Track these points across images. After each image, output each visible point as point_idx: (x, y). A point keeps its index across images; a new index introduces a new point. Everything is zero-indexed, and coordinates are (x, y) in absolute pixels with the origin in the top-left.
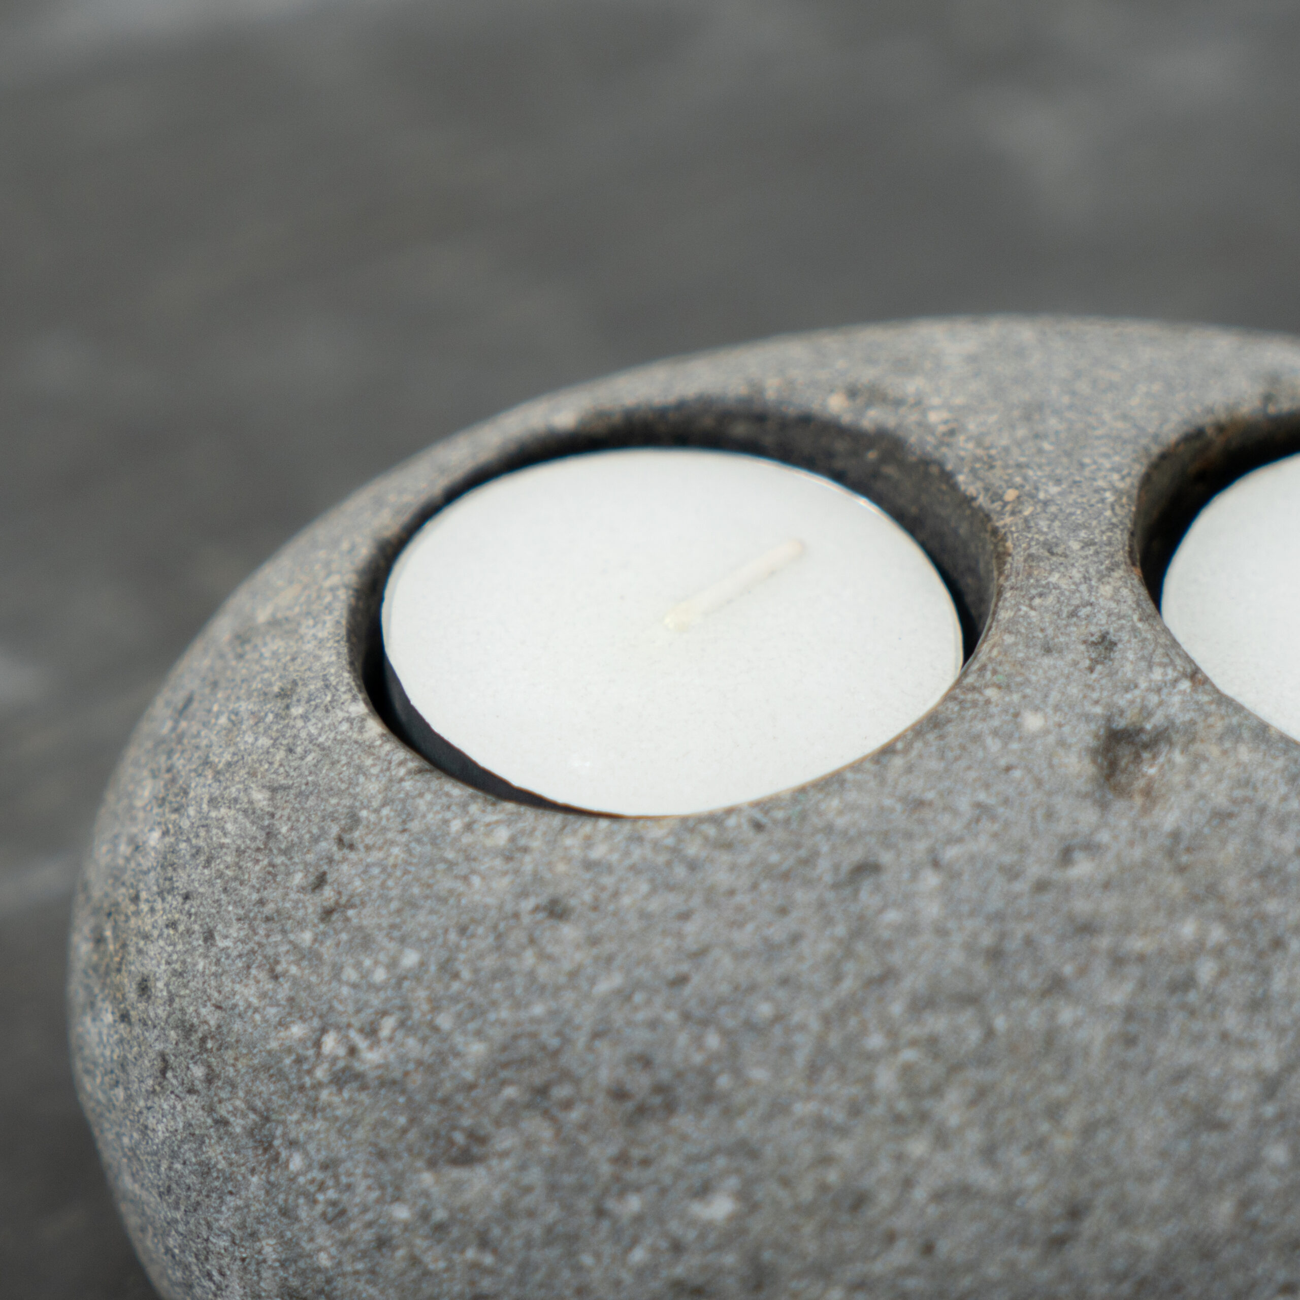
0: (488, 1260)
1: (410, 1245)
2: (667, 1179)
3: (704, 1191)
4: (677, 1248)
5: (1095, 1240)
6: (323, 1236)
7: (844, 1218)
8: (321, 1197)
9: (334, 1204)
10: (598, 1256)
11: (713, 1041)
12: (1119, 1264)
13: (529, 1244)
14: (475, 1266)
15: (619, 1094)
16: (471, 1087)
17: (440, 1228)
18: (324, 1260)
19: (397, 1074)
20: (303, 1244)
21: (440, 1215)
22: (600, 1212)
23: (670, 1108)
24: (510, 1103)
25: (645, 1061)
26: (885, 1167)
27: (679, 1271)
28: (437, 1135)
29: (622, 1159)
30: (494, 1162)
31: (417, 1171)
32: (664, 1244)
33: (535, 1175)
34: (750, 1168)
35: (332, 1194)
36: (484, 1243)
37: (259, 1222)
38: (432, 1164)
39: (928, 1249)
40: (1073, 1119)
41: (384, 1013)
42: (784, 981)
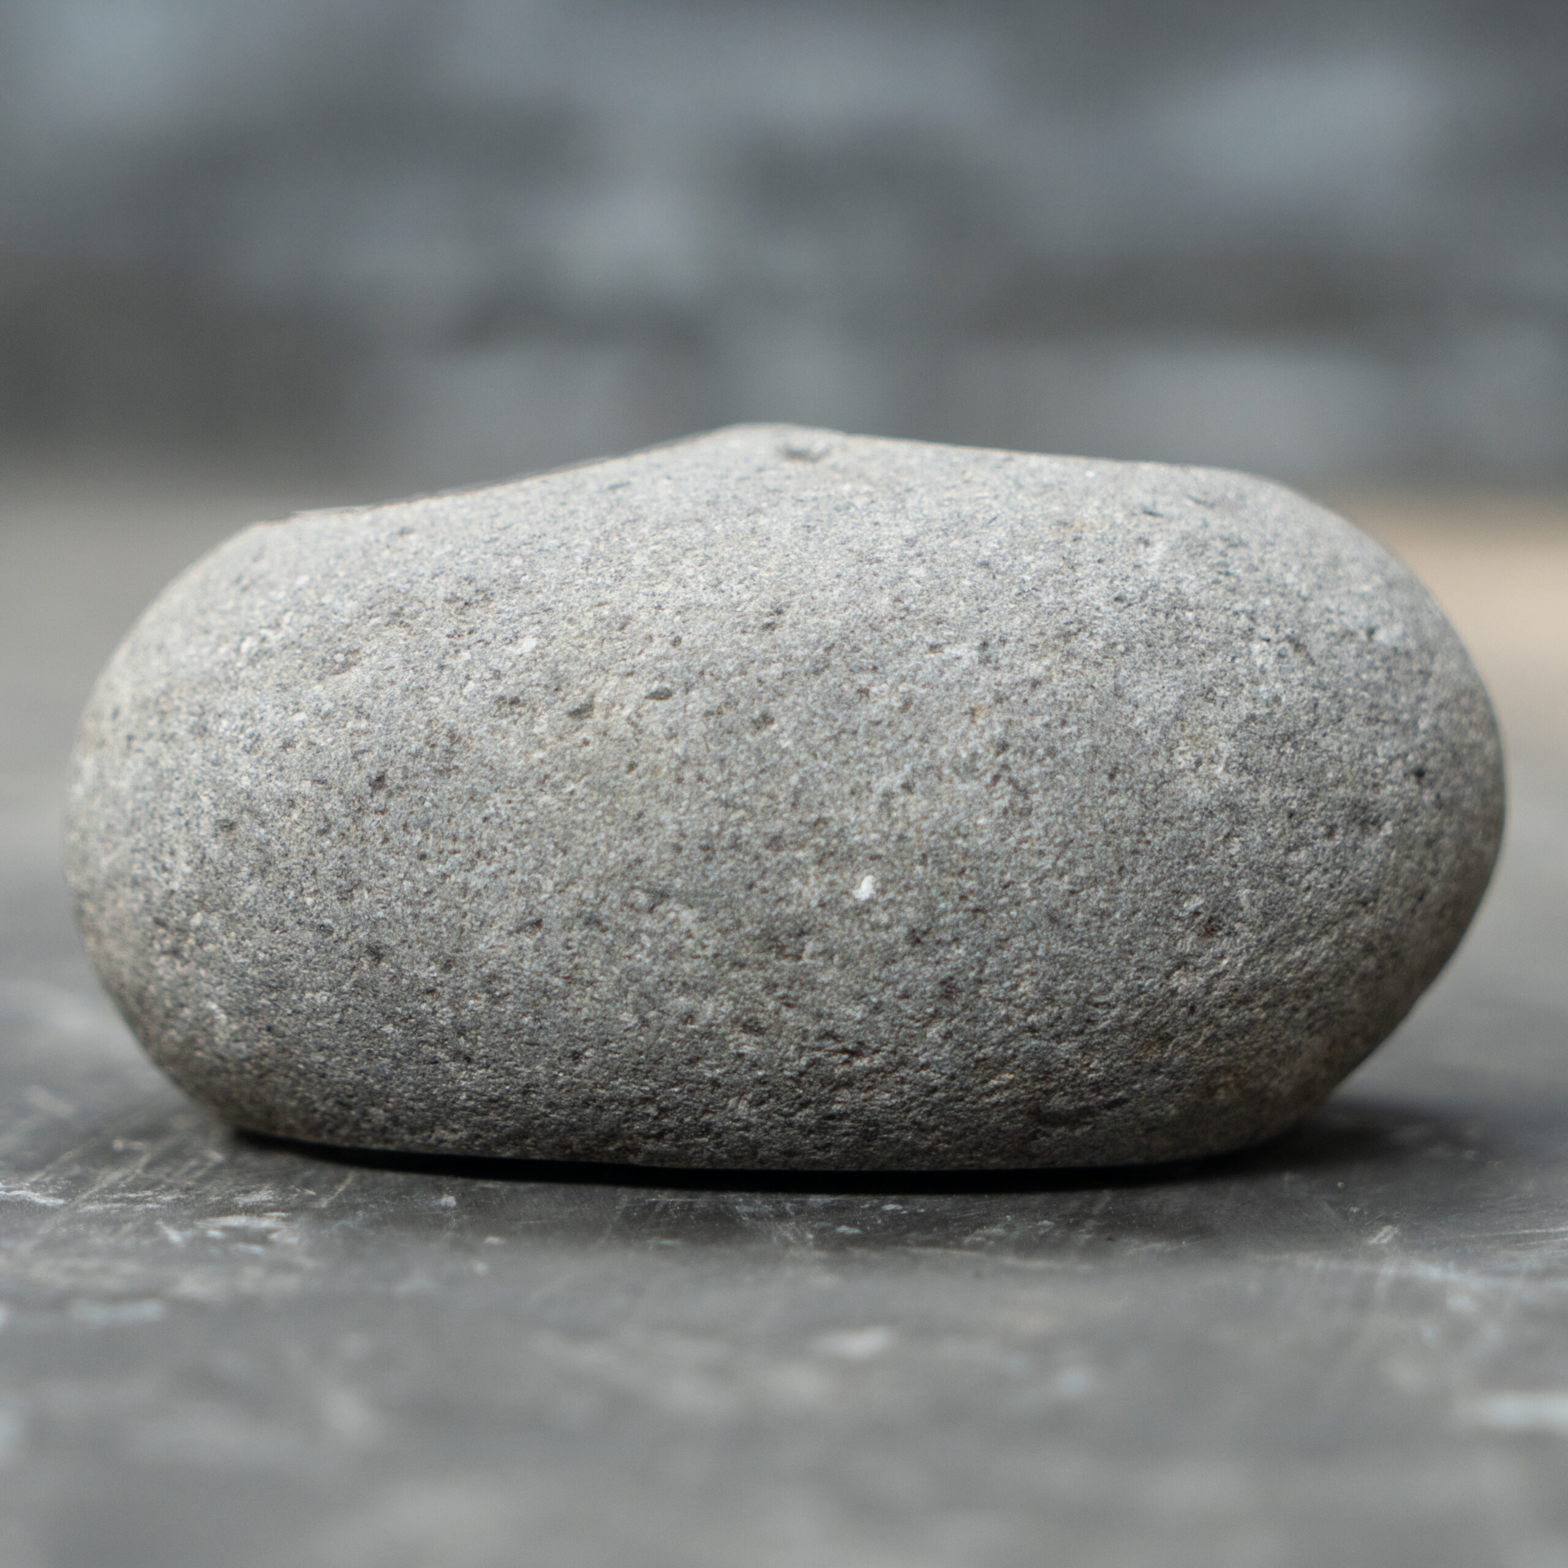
0: (363, 724)
1: (306, 735)
2: (488, 637)
3: (515, 638)
4: (497, 675)
5: (794, 625)
6: (245, 763)
7: (616, 634)
8: (241, 737)
9: (251, 736)
10: (441, 695)
11: (517, 561)
12: (813, 637)
13: (391, 702)
14: (355, 732)
15: (452, 600)
16: (348, 626)
17: (328, 715)
18: (246, 782)
19: (295, 638)
20: (230, 778)
21: (328, 706)
22: (442, 667)
23: (487, 599)
24: (377, 625)
25: (470, 580)
26: (642, 599)
27: (500, 690)
28: (324, 660)
29: (456, 634)
30: (365, 661)
31: (309, 687)
32: (487, 675)
33: (395, 658)
34: (546, 618)
35: (249, 731)
36: (360, 713)
37: (198, 782)
38: (320, 679)
39: (676, 642)
40: (772, 564)
41: (286, 611)
42: (565, 529)
